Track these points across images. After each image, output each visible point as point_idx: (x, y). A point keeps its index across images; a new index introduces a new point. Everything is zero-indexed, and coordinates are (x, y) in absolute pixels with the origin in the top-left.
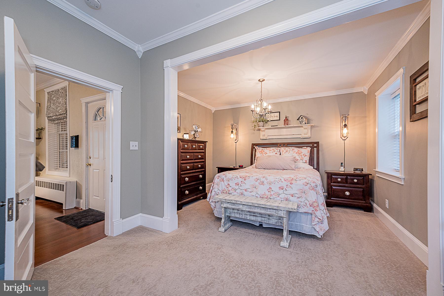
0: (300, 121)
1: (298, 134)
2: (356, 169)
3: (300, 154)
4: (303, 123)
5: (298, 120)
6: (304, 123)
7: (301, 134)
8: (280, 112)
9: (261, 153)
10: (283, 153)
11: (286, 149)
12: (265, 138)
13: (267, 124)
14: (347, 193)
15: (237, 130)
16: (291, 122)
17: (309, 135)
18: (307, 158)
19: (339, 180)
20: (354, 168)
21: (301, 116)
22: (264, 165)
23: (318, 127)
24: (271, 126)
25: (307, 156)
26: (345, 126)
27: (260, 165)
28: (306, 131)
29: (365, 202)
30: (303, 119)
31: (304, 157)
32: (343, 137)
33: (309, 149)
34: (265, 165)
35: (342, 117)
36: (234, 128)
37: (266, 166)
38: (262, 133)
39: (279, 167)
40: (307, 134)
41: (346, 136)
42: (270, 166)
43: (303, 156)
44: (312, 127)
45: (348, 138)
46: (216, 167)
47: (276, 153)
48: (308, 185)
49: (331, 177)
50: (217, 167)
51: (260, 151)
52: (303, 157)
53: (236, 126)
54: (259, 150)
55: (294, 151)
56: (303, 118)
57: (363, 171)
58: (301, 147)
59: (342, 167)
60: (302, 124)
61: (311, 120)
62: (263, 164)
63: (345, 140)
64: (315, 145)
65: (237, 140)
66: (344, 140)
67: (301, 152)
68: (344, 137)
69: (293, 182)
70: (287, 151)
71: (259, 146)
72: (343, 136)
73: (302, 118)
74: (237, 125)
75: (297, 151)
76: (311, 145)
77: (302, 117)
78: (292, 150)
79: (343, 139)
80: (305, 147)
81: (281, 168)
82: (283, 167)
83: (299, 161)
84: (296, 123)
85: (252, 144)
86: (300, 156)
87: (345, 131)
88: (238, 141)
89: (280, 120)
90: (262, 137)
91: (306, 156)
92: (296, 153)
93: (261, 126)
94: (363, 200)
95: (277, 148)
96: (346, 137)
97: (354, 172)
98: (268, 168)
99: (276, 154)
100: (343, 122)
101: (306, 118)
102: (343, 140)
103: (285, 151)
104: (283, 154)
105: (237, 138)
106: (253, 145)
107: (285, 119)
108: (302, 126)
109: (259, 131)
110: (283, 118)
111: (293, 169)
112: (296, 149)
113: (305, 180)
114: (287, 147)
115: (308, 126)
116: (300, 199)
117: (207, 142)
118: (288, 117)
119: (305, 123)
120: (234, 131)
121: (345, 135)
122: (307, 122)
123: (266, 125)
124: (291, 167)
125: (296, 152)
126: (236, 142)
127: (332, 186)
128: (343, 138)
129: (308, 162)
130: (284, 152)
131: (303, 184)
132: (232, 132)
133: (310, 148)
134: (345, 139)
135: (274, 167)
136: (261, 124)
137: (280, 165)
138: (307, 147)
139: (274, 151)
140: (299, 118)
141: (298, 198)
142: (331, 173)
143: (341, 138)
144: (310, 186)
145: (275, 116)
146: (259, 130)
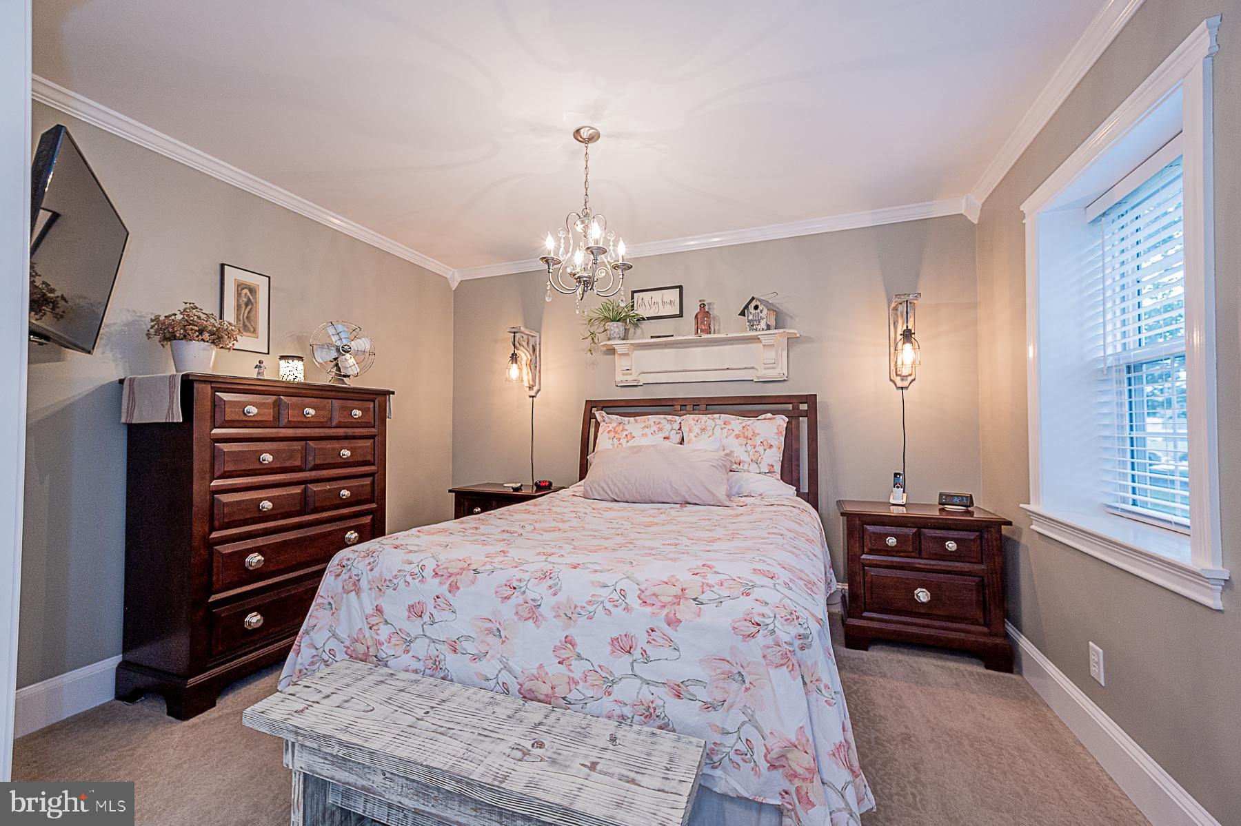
0: (751, 317)
1: (746, 368)
2: (945, 499)
3: (749, 442)
4: (759, 327)
5: (742, 314)
6: (763, 324)
7: (753, 368)
8: (681, 287)
9: (612, 434)
10: (692, 435)
11: (703, 423)
12: (629, 379)
13: (639, 331)
14: (923, 595)
15: (534, 350)
16: (719, 325)
17: (780, 371)
18: (774, 457)
19: (892, 541)
20: (941, 495)
21: (753, 298)
22: (612, 487)
23: (810, 340)
24: (652, 337)
25: (774, 449)
26: (908, 335)
27: (599, 485)
28: (770, 355)
29: (986, 629)
30: (761, 311)
31: (765, 450)
32: (899, 378)
33: (782, 421)
34: (615, 485)
35: (893, 305)
36: (525, 344)
37: (618, 487)
38: (621, 363)
39: (669, 492)
40: (774, 368)
41: (910, 375)
42: (634, 492)
43: (761, 449)
44: (792, 341)
45: (914, 380)
46: (450, 491)
47: (666, 434)
48: (759, 636)
49: (863, 531)
50: (451, 488)
51: (610, 428)
52: (762, 452)
53: (533, 336)
54: (608, 423)
55: (728, 427)
56: (760, 308)
57: (972, 504)
58: (756, 415)
59: (898, 487)
60: (756, 329)
61: (787, 315)
62: (610, 483)
63: (907, 388)
64: (804, 407)
65: (536, 388)
66: (902, 388)
67: (754, 434)
68: (904, 378)
69: (685, 611)
70: (703, 430)
71: (612, 410)
72: (897, 375)
73: (756, 308)
74: (537, 335)
75: (741, 429)
76: (790, 407)
77: (758, 303)
78: (722, 423)
79: (900, 384)
80: (769, 415)
81: (677, 500)
82: (683, 494)
83: (746, 467)
84: (736, 327)
85: (586, 401)
86: (749, 448)
87: (907, 354)
88: (539, 390)
89: (681, 315)
90: (620, 378)
91: (771, 446)
92: (737, 437)
93: (614, 338)
94: (981, 621)
95: (669, 417)
96: (910, 379)
97: (941, 506)
98: (628, 497)
99: (667, 442)
100: (900, 321)
101: (771, 308)
102: (898, 388)
103: (696, 430)
104: (689, 442)
105: (534, 380)
106: (591, 405)
107: (699, 310)
108: (756, 339)
109: (612, 357)
110: (692, 309)
111: (719, 501)
112: (736, 423)
113: (746, 604)
114: (706, 412)
115: (777, 337)
116: (716, 717)
117: (393, 393)
118: (709, 304)
119: (769, 327)
120: (524, 355)
121: (905, 372)
122: (773, 323)
123: (635, 333)
124: (712, 493)
125: (736, 432)
126: (532, 393)
127: (864, 565)
128: (898, 380)
129: (778, 468)
130: (695, 433)
131: (734, 628)
132: (514, 358)
133: (787, 420)
134: (905, 384)
135: (650, 494)
136: (616, 328)
137: (672, 486)
138: (774, 413)
139: (660, 430)
140: (747, 307)
141: (708, 706)
142: (860, 516)
143: (891, 380)
144: (772, 643)
145: (666, 302)
146: (611, 351)
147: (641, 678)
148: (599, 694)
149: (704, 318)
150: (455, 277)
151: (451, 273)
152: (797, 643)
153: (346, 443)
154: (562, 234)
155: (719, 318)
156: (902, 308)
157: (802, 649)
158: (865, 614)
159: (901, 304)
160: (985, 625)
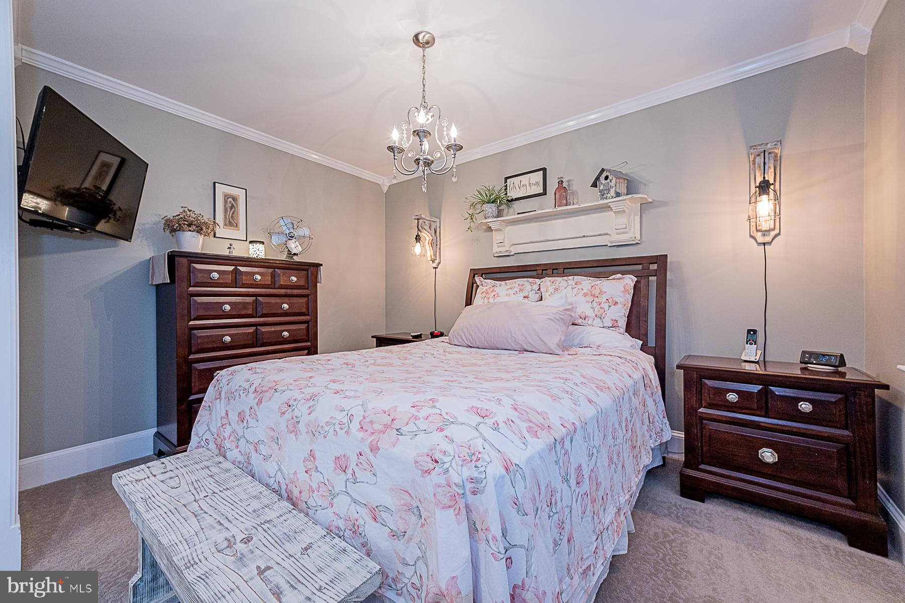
0: (602, 187)
1: (600, 235)
2: (808, 357)
3: (596, 299)
4: (609, 195)
5: (594, 185)
6: (612, 193)
7: (607, 234)
8: (544, 170)
10: (547, 294)
11: (557, 284)
12: (503, 250)
13: (511, 210)
14: (768, 456)
15: (435, 232)
16: (577, 199)
17: (634, 233)
18: (620, 313)
19: (733, 397)
20: (804, 353)
21: (603, 170)
23: (663, 204)
24: (518, 214)
25: (619, 306)
26: (764, 187)
28: (622, 221)
29: (850, 502)
30: (611, 181)
31: (610, 306)
32: (759, 234)
33: (630, 280)
36: (427, 228)
38: (497, 237)
39: (510, 341)
40: (626, 233)
41: (774, 229)
42: (483, 339)
43: (606, 306)
44: (645, 206)
45: (779, 234)
46: (373, 337)
47: (526, 294)
48: (434, 473)
49: (702, 385)
50: (373, 335)
51: (484, 290)
52: (606, 309)
53: (434, 222)
54: (485, 285)
55: (578, 287)
56: (610, 177)
57: (843, 365)
58: (606, 276)
59: (751, 344)
60: (606, 198)
61: (641, 183)
63: (770, 243)
64: (654, 267)
65: (437, 261)
66: (764, 244)
67: (601, 292)
68: (765, 233)
70: (556, 290)
71: (488, 276)
72: (757, 231)
73: (606, 178)
74: (437, 220)
75: (590, 288)
76: (640, 267)
77: (608, 174)
78: (574, 284)
79: (761, 239)
80: (619, 275)
81: (516, 347)
82: (521, 342)
83: (590, 322)
84: (591, 197)
85: (471, 269)
86: (595, 304)
87: (765, 205)
88: (439, 263)
89: (544, 193)
90: (496, 249)
91: (616, 303)
92: (585, 295)
93: (489, 217)
95: (531, 280)
96: (773, 234)
97: (803, 366)
98: (478, 344)
99: (526, 300)
101: (619, 175)
102: (759, 244)
103: (551, 290)
104: (545, 299)
105: (435, 255)
106: (474, 273)
108: (607, 208)
109: (490, 233)
111: (550, 349)
112: (586, 283)
114: (563, 275)
115: (628, 203)
116: (400, 545)
117: (322, 265)
119: (618, 195)
120: (426, 236)
121: (765, 226)
122: (623, 190)
123: (508, 212)
124: (545, 343)
125: (585, 291)
126: (435, 265)
127: (702, 419)
128: (759, 236)
129: (623, 323)
130: (549, 293)
131: (416, 462)
132: (418, 238)
133: (636, 279)
134: (768, 239)
135: (495, 342)
136: (490, 209)
137: (512, 336)
138: (623, 273)
139: (521, 290)
140: (598, 179)
141: (394, 535)
142: (698, 370)
143: (751, 236)
144: (444, 482)
145: (533, 183)
146: (489, 229)
147: (351, 497)
148: (326, 505)
149: (564, 193)
150: (385, 183)
151: (382, 181)
152: (469, 486)
153: (286, 299)
154: (404, 127)
155: (577, 192)
156: (759, 160)
157: (474, 493)
158: (702, 467)
159: (759, 155)
160: (849, 497)
